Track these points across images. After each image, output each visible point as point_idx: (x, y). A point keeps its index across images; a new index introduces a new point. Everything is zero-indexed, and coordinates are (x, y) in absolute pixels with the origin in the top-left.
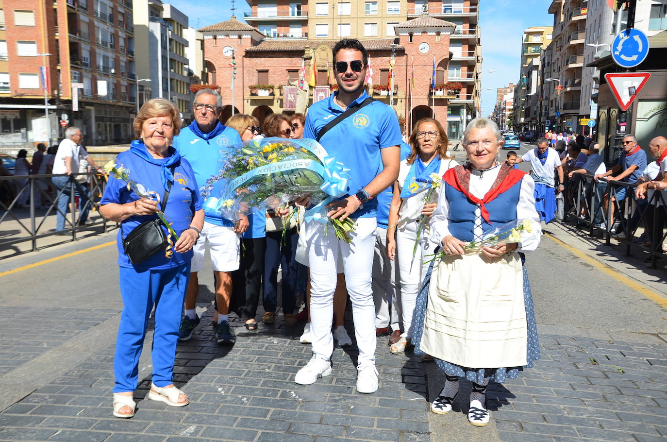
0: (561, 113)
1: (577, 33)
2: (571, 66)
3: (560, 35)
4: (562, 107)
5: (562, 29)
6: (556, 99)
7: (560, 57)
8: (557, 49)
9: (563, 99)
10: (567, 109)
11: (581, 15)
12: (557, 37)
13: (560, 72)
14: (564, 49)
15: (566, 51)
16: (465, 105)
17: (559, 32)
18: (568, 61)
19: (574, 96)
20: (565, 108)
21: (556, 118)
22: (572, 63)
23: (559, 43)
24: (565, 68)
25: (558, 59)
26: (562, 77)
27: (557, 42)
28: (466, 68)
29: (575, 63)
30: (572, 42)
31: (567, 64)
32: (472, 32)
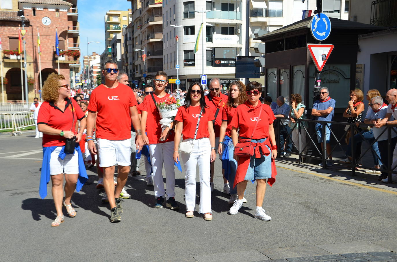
0: (147, 75)
1: (153, 17)
2: (151, 40)
3: (139, 17)
4: (147, 70)
5: (141, 13)
6: (140, 65)
7: (141, 34)
8: (138, 28)
9: (147, 63)
10: (151, 72)
11: (155, 4)
12: (137, 19)
13: (143, 45)
14: (145, 27)
15: (146, 29)
16: (74, 68)
17: (138, 15)
18: (148, 37)
19: (155, 63)
20: (149, 70)
21: (142, 78)
22: (151, 38)
23: (138, 23)
24: (146, 42)
25: (139, 35)
26: (146, 47)
27: (137, 22)
28: (72, 39)
29: (154, 38)
30: (151, 23)
31: (148, 39)
32: (74, 11)
